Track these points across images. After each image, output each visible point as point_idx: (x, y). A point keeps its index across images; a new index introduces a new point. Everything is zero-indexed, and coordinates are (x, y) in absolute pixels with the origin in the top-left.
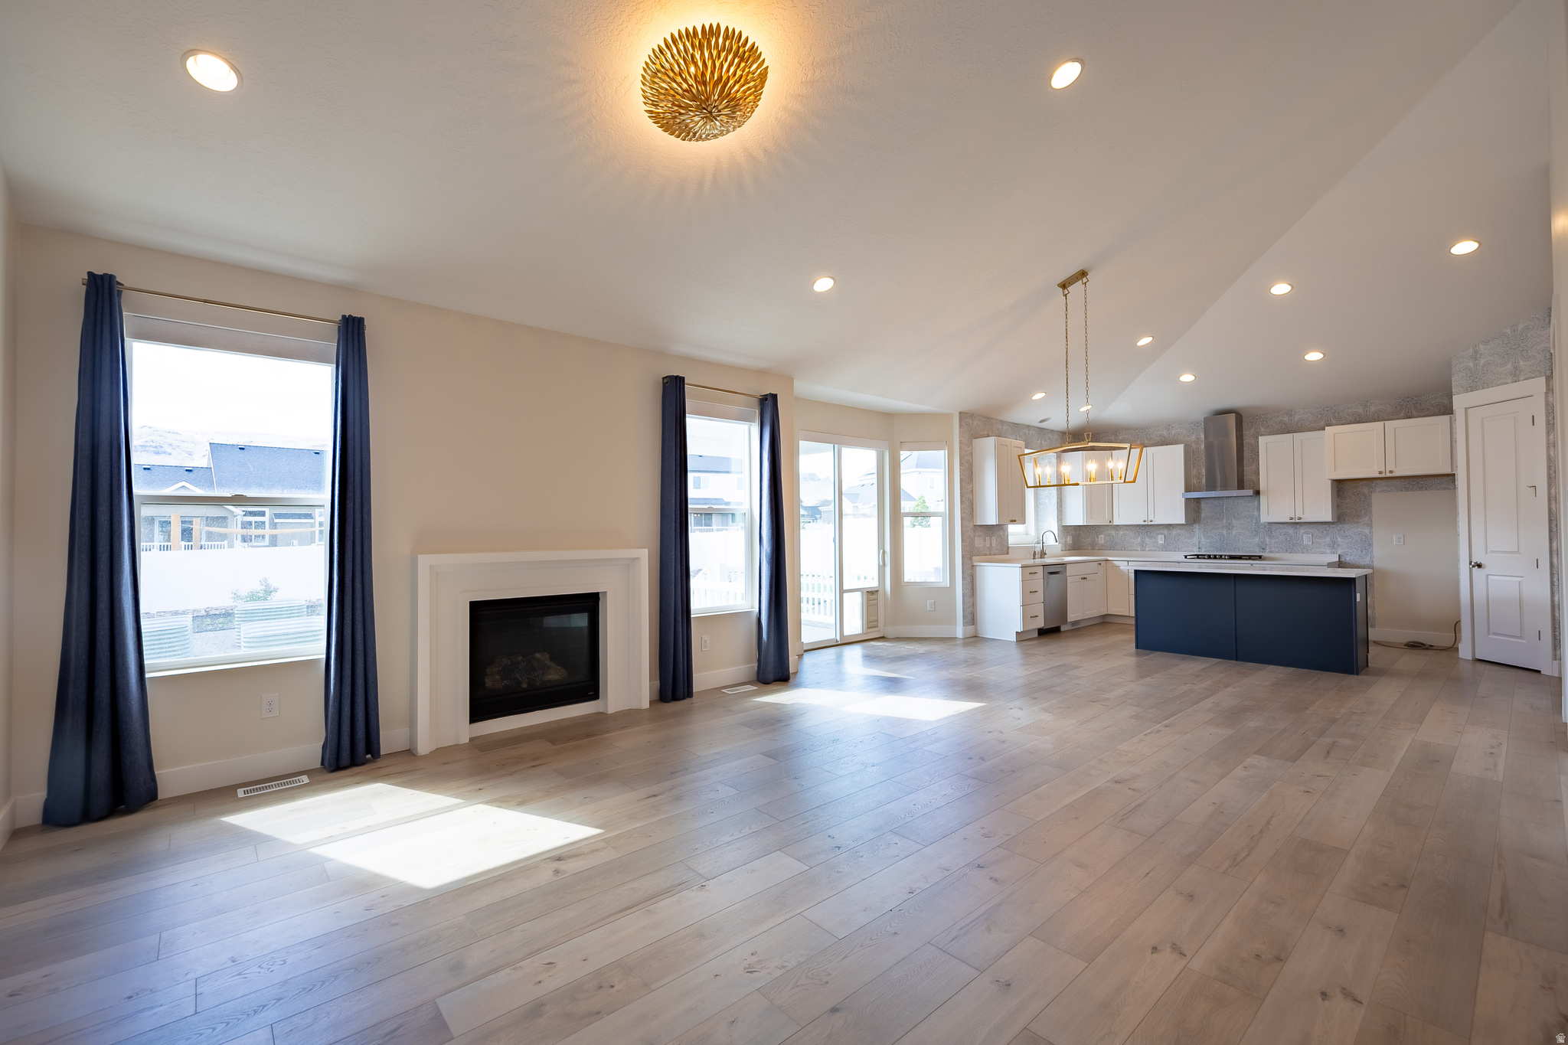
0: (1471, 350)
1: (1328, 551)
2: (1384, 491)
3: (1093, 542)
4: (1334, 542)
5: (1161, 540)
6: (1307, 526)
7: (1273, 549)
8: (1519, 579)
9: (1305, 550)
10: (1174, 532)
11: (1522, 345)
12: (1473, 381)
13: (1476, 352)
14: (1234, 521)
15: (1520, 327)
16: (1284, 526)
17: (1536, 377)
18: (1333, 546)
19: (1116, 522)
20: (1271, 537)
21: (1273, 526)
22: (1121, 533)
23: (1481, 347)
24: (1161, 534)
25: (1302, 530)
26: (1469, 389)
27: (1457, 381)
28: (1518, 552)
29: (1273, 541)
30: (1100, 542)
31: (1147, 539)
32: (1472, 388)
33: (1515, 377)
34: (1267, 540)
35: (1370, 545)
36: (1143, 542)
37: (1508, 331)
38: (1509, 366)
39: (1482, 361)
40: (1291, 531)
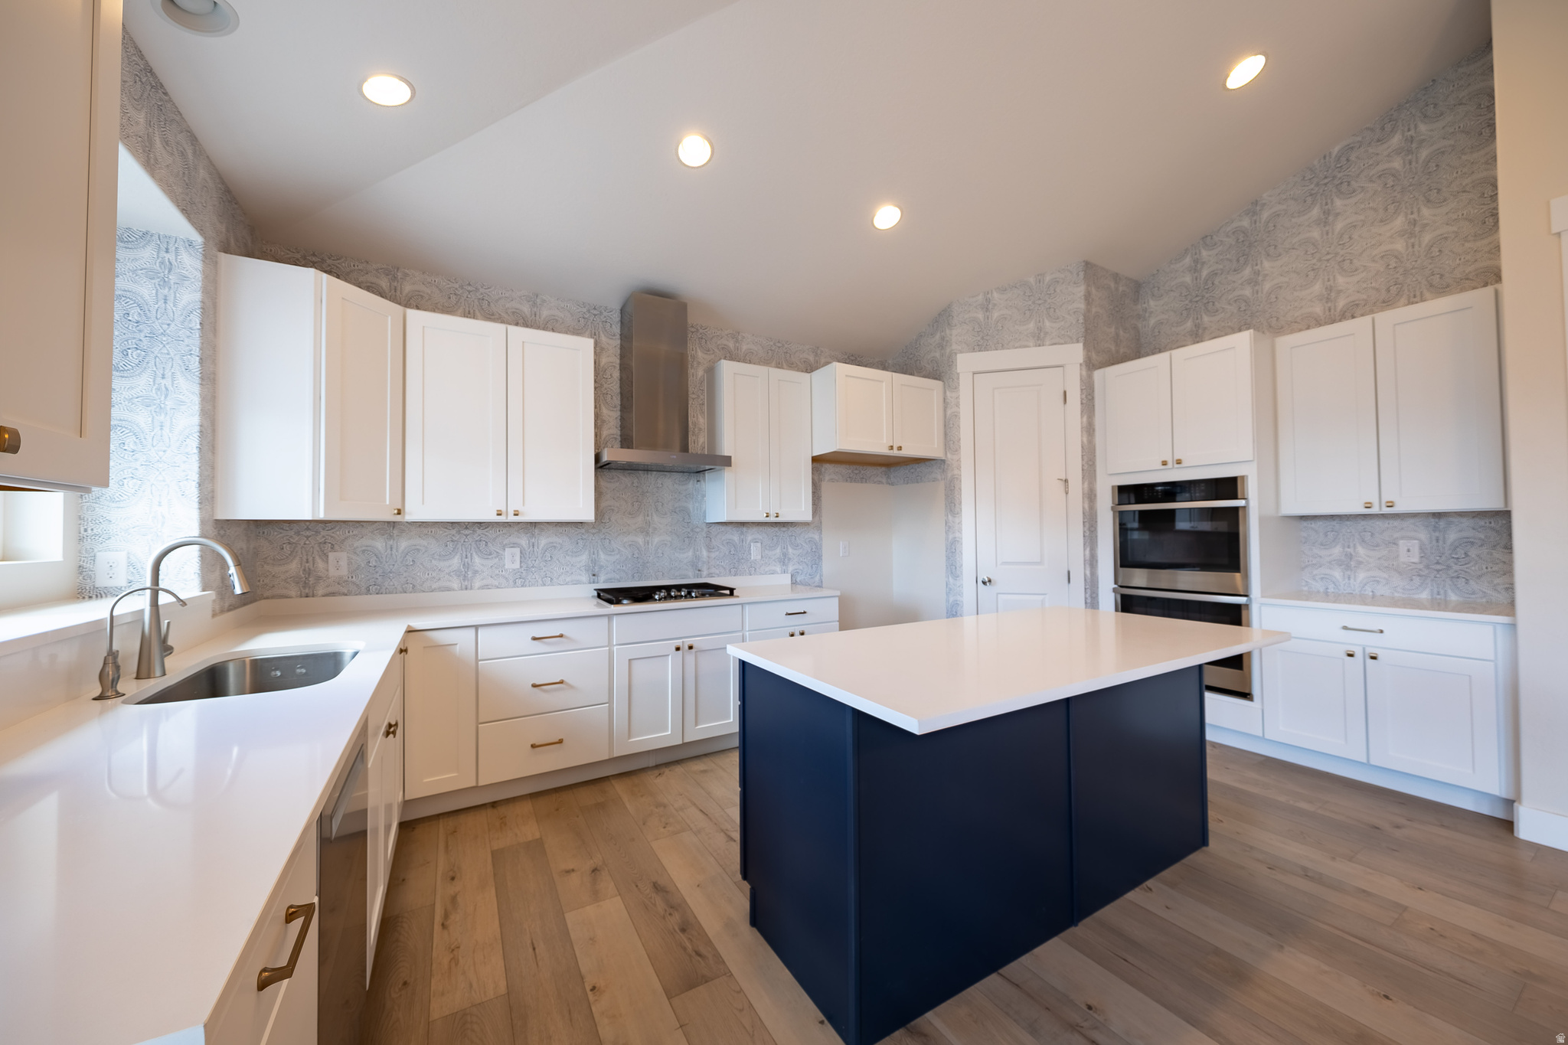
0: (980, 297)
1: (778, 569)
2: (832, 480)
3: (308, 572)
4: (785, 555)
5: (511, 559)
6: (755, 529)
7: (713, 570)
8: (1041, 597)
9: (753, 569)
10: (543, 541)
11: (1049, 301)
12: (982, 338)
13: (988, 301)
14: (656, 518)
15: (1048, 278)
16: (728, 528)
17: (1066, 343)
18: (784, 560)
19: (415, 512)
20: (709, 549)
21: (714, 529)
22: (404, 544)
23: (996, 295)
24: (514, 545)
25: (751, 534)
26: (977, 348)
27: (957, 334)
28: (1040, 563)
29: (713, 555)
30: (333, 572)
31: (477, 560)
32: (981, 346)
33: (1039, 338)
34: (705, 553)
35: (820, 557)
36: (467, 566)
37: (1032, 280)
38: (1032, 325)
39: (996, 315)
40: (734, 536)
